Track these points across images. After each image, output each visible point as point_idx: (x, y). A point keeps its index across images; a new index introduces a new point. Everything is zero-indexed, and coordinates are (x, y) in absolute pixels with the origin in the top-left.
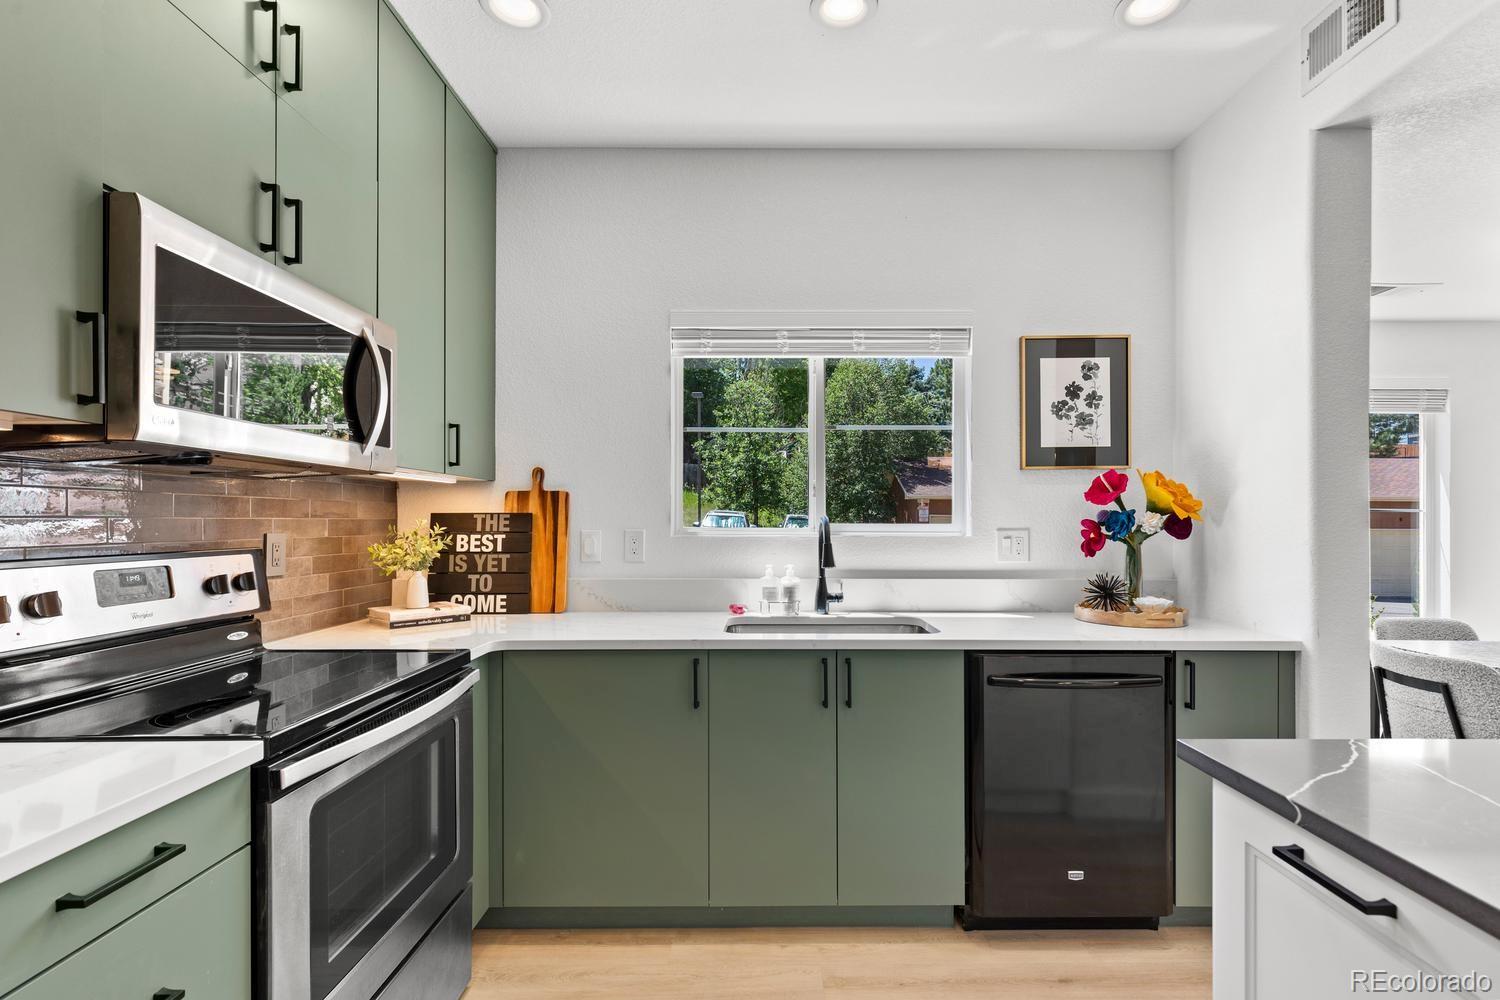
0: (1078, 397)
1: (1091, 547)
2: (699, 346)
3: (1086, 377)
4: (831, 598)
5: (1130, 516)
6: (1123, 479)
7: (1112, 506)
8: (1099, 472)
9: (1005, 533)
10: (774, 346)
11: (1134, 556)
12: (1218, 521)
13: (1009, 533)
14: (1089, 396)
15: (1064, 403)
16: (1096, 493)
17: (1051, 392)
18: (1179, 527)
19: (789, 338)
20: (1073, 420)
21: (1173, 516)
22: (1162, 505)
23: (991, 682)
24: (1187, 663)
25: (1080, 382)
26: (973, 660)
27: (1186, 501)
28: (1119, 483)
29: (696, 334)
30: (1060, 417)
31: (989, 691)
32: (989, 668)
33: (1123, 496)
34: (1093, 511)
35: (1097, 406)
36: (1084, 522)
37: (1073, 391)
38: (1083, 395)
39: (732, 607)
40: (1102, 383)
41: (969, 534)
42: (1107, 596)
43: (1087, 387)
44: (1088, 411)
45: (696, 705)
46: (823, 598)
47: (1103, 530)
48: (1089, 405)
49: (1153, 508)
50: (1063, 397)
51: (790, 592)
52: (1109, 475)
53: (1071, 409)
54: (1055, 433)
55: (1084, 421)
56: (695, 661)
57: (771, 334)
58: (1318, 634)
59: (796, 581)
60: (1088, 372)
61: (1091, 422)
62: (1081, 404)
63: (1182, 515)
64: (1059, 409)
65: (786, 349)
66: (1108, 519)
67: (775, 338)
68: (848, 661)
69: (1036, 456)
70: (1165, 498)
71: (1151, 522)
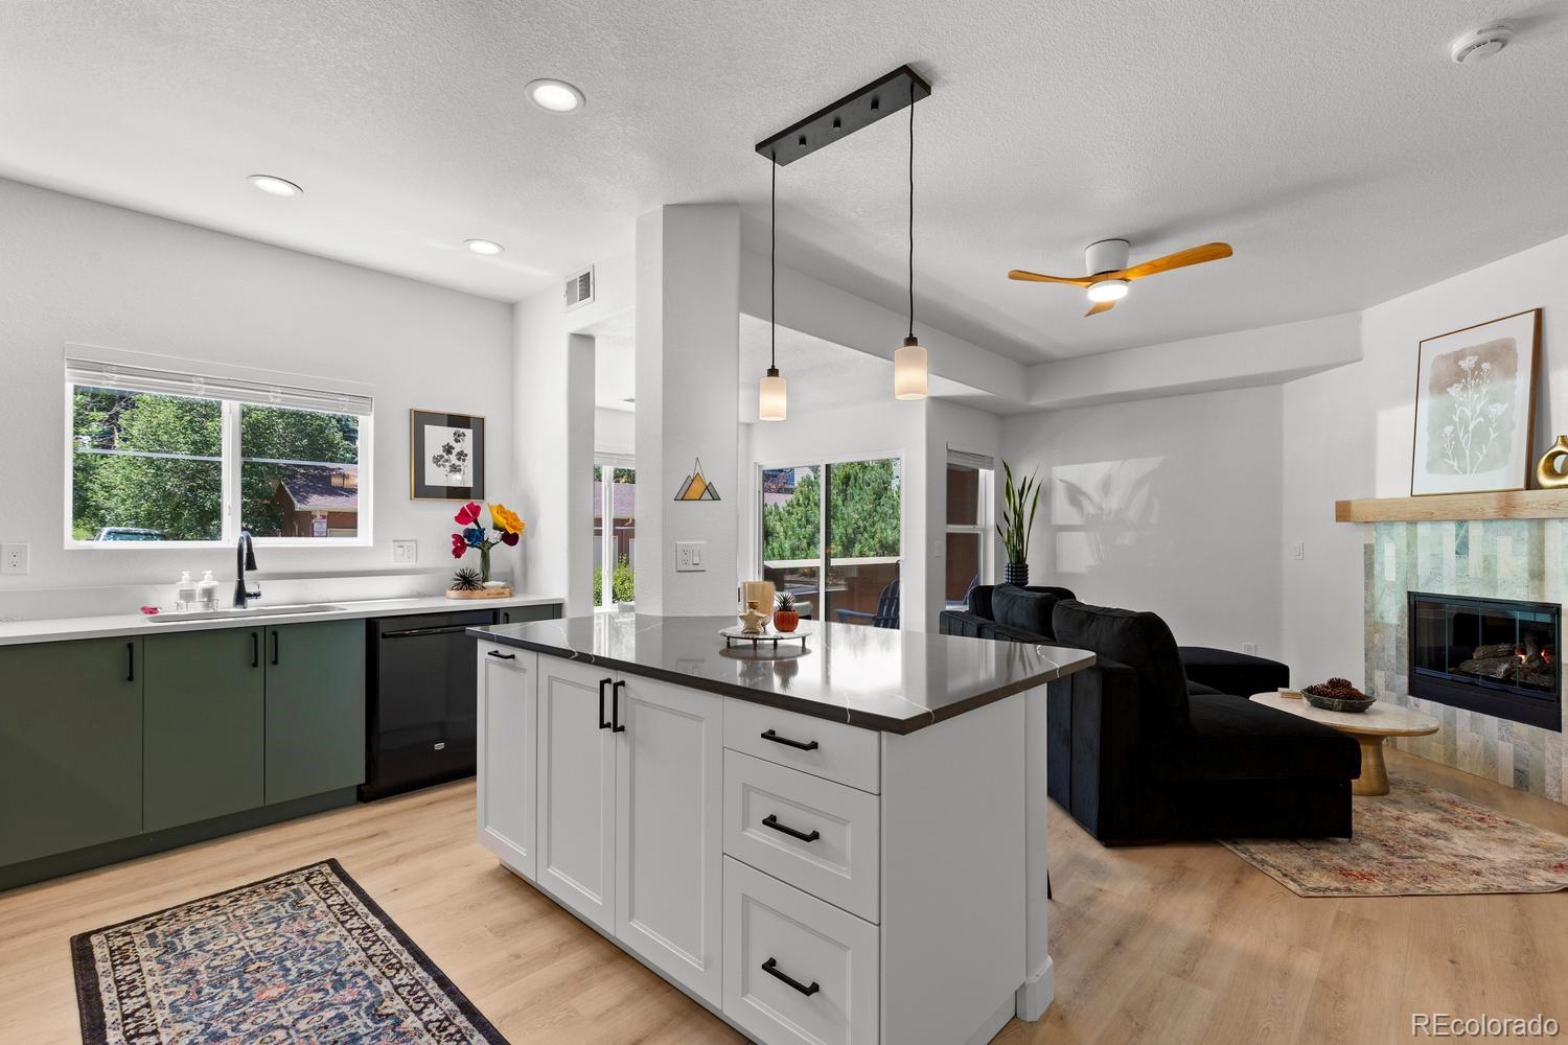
0: (451, 453)
1: (458, 553)
2: (102, 377)
3: (457, 441)
4: (250, 595)
5: (482, 531)
6: (478, 508)
7: (472, 526)
8: (464, 503)
9: (398, 544)
10: (190, 388)
11: (485, 557)
12: (533, 535)
13: (402, 544)
14: (458, 453)
15: (442, 457)
16: (462, 518)
17: (433, 448)
18: (511, 539)
19: (205, 384)
20: (448, 469)
21: (507, 532)
22: (500, 525)
23: (384, 636)
24: (506, 615)
25: (453, 443)
26: (372, 624)
27: (514, 524)
28: (476, 510)
29: (99, 367)
30: (439, 466)
31: (382, 643)
32: (383, 628)
33: (479, 519)
34: (460, 529)
35: (464, 460)
36: (454, 536)
37: (449, 449)
38: (454, 452)
39: (143, 609)
40: (467, 444)
41: (371, 544)
42: (466, 582)
43: (458, 447)
44: (458, 463)
45: (130, 678)
46: (241, 596)
47: (466, 541)
48: (459, 459)
49: (496, 527)
50: (440, 452)
51: (209, 593)
52: (471, 506)
53: (447, 461)
54: (435, 476)
55: (455, 469)
56: (129, 645)
57: (187, 378)
58: (571, 591)
59: (216, 583)
60: (458, 438)
61: (460, 470)
62: (453, 458)
63: (511, 531)
64: (437, 460)
65: (203, 392)
66: (469, 534)
67: (191, 382)
68: (275, 633)
69: (422, 491)
70: (502, 522)
71: (492, 535)
